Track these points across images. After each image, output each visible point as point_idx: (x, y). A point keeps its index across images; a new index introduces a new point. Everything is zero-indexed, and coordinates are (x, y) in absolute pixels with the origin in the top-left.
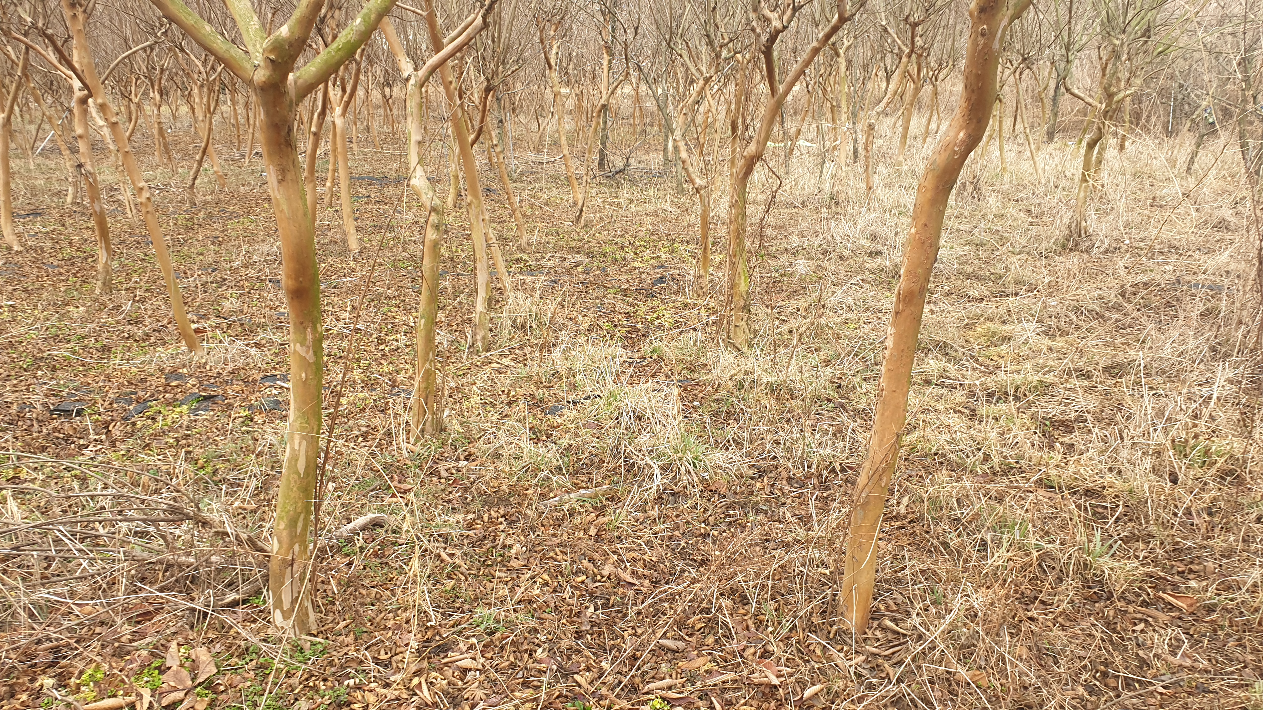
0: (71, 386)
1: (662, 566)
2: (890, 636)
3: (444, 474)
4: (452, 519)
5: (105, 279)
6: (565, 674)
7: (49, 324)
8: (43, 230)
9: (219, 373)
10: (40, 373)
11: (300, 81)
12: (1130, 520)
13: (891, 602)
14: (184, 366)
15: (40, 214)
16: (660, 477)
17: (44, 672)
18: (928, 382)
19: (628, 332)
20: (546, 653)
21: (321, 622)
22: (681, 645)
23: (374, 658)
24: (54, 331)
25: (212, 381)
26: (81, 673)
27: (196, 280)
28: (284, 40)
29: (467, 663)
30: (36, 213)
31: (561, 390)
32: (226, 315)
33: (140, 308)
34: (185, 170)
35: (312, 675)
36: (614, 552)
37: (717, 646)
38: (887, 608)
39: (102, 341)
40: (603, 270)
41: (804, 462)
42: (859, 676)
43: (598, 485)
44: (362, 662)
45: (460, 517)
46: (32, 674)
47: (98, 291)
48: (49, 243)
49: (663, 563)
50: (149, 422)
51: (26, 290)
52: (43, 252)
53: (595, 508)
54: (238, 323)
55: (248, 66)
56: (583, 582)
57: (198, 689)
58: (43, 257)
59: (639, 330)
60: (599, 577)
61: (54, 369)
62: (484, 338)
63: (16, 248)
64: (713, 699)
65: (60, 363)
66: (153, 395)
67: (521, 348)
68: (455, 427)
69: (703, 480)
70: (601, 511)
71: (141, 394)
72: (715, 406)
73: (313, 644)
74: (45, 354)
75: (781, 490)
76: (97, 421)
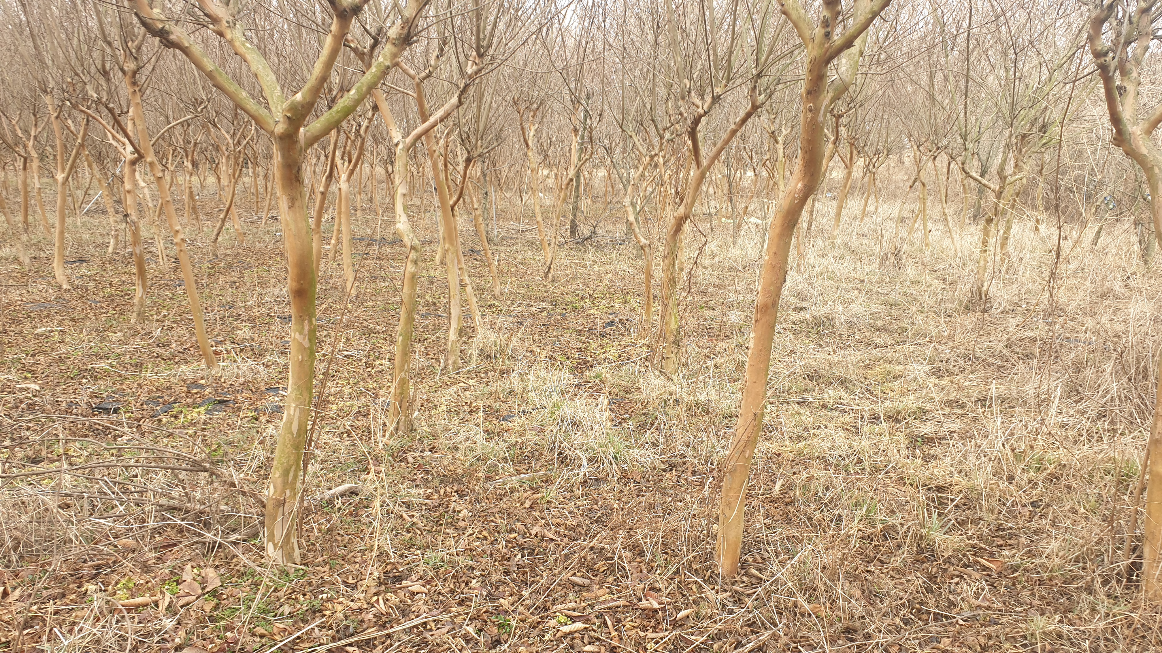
0: (110, 390)
1: (580, 529)
2: (754, 581)
3: (411, 460)
4: (414, 491)
5: (140, 311)
6: (492, 597)
7: (92, 344)
8: (89, 273)
9: (232, 385)
10: (84, 381)
11: (308, 134)
12: (969, 508)
13: (758, 557)
14: (202, 378)
15: (85, 261)
16: (586, 466)
17: (88, 581)
18: (824, 407)
19: (579, 364)
20: (479, 583)
21: (303, 556)
22: (587, 582)
23: (344, 581)
24: (96, 350)
25: (226, 390)
26: (117, 583)
27: (216, 314)
28: (298, 103)
29: (416, 588)
30: (82, 260)
31: (514, 403)
32: (239, 342)
33: (167, 335)
34: (209, 228)
35: (295, 591)
36: (542, 518)
37: (616, 583)
38: (755, 561)
39: (135, 359)
40: (563, 315)
41: (708, 460)
42: (723, 605)
43: (536, 471)
44: (334, 584)
45: (421, 491)
46: (79, 581)
47: (133, 321)
48: (92, 284)
49: (581, 527)
50: (173, 419)
51: (73, 319)
52: (87, 290)
53: (532, 489)
54: (249, 348)
55: (271, 122)
56: (515, 538)
57: (206, 596)
58: (87, 295)
59: (588, 362)
60: (528, 535)
61: (96, 378)
62: (454, 363)
63: (65, 287)
64: (606, 617)
65: (101, 374)
66: (177, 399)
67: (486, 372)
68: (424, 428)
69: (623, 471)
70: (536, 490)
71: (166, 398)
72: (643, 418)
73: (297, 570)
74: (89, 367)
75: (686, 480)
76: (130, 417)
